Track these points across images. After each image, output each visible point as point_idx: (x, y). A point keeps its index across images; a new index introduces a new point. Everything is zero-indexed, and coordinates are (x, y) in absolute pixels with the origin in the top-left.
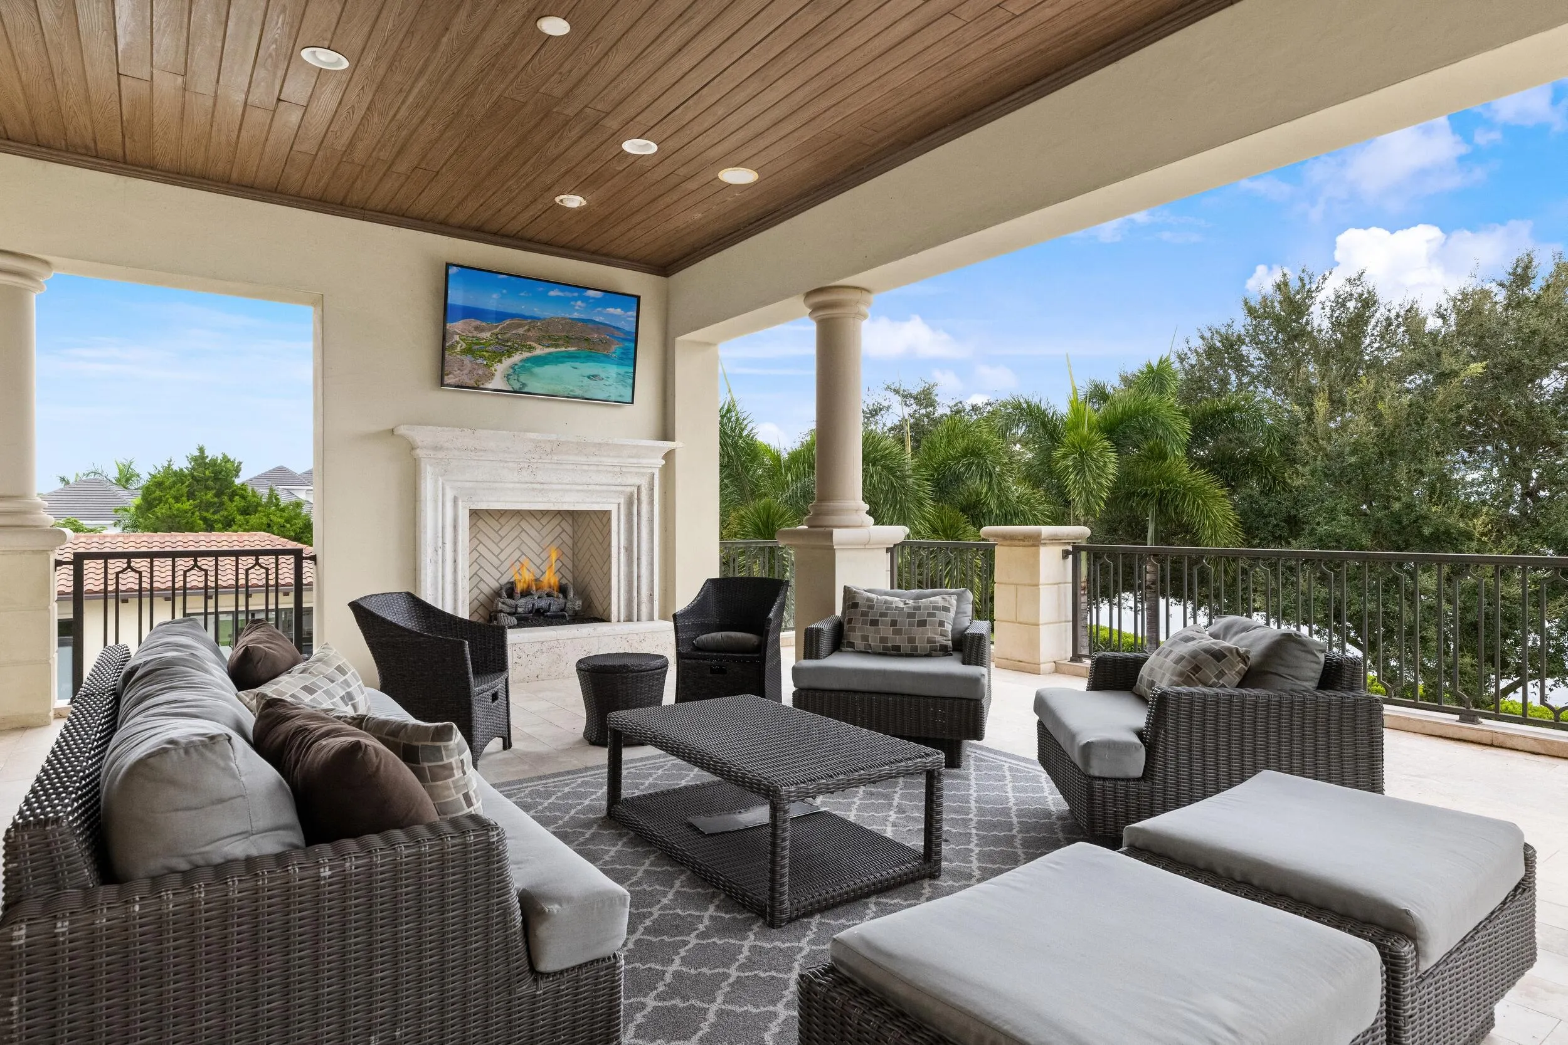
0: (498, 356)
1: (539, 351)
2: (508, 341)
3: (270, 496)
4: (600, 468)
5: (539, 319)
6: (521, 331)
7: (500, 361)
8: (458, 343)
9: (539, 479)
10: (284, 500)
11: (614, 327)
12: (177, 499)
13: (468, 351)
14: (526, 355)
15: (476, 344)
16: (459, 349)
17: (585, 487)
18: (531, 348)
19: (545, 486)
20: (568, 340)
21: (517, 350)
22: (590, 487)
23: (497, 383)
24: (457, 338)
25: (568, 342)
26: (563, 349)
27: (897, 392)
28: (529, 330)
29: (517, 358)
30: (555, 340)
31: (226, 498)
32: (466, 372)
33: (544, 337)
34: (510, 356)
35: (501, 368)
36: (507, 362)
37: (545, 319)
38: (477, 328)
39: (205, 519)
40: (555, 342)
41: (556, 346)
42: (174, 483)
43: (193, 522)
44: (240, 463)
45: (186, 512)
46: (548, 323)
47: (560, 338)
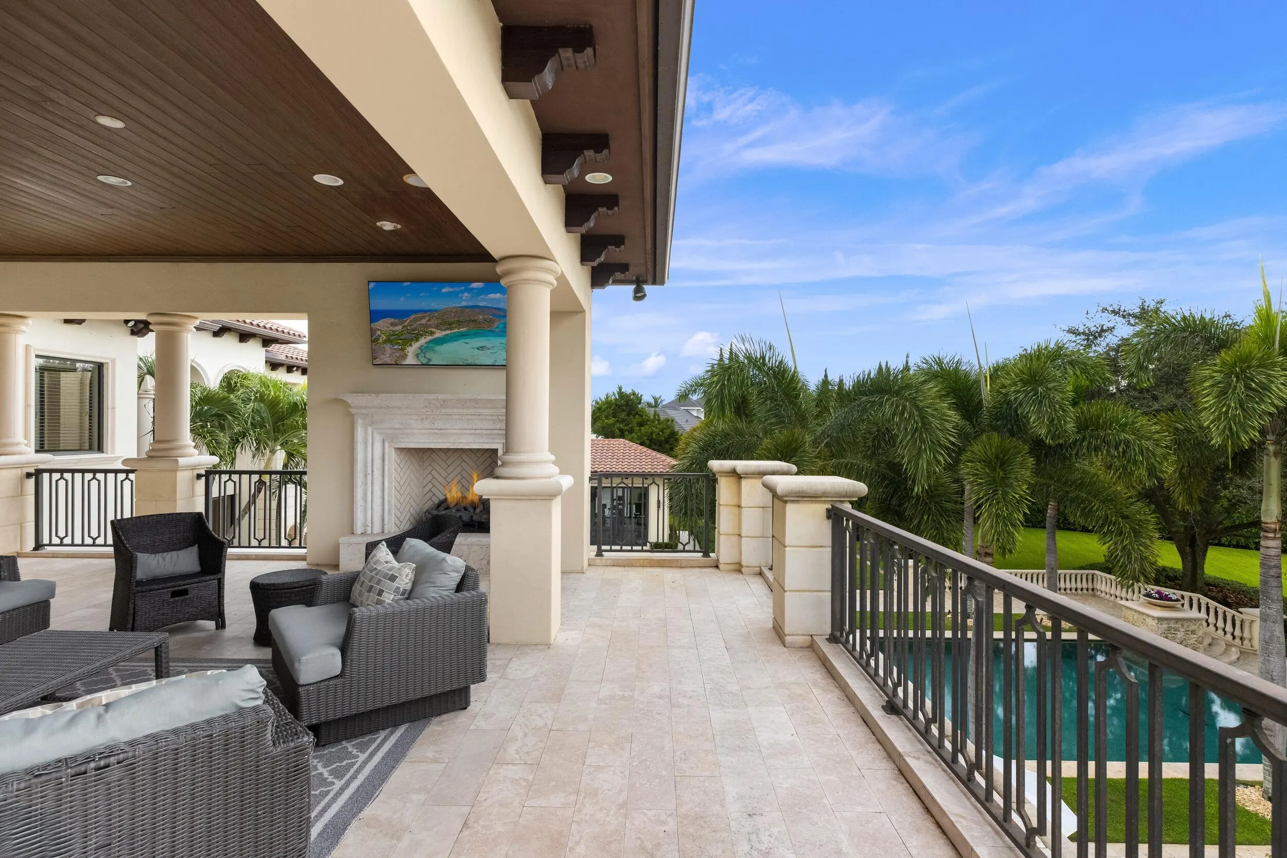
0: (408, 342)
1: (439, 334)
2: (414, 330)
3: (655, 415)
4: (481, 417)
5: (436, 311)
6: (423, 321)
7: (411, 345)
8: (380, 336)
9: (436, 426)
10: (662, 417)
11: (496, 308)
12: (607, 417)
13: (388, 341)
14: (429, 338)
15: (393, 335)
16: (381, 340)
17: (473, 431)
18: (432, 333)
19: (443, 431)
20: (460, 323)
21: (422, 335)
22: (477, 432)
23: (410, 360)
24: (379, 333)
25: (459, 325)
26: (456, 330)
27: (1115, 312)
28: (429, 320)
29: (422, 341)
30: (450, 325)
31: (632, 417)
32: (388, 355)
33: (441, 324)
34: (417, 340)
35: (412, 350)
36: (416, 345)
37: (440, 310)
38: (392, 324)
39: (621, 430)
40: (450, 326)
41: (451, 329)
42: (607, 408)
43: (614, 431)
44: (641, 396)
45: (611, 425)
46: (444, 313)
47: (453, 323)
